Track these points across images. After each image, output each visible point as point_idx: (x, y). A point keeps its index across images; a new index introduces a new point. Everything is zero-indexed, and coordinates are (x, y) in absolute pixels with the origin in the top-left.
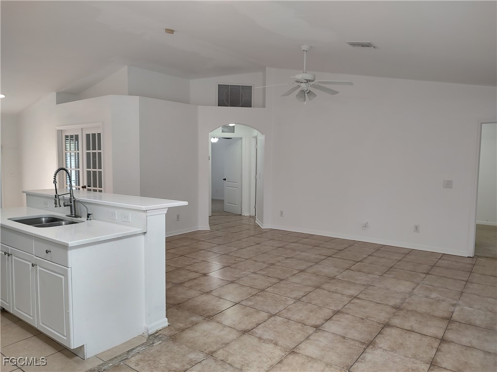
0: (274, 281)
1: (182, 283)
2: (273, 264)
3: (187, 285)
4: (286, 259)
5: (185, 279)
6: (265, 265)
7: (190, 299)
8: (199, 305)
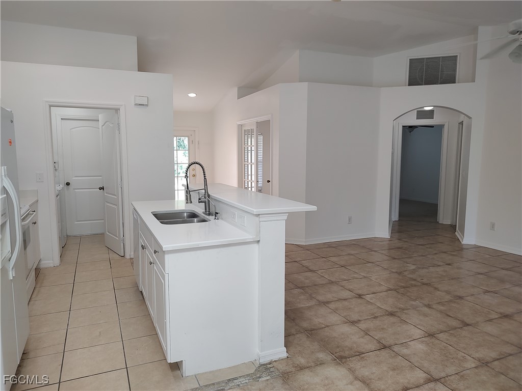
0: (455, 323)
1: (328, 302)
2: (461, 298)
3: (332, 306)
4: (485, 293)
5: (333, 297)
6: (448, 297)
7: (328, 326)
8: (335, 337)
